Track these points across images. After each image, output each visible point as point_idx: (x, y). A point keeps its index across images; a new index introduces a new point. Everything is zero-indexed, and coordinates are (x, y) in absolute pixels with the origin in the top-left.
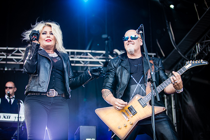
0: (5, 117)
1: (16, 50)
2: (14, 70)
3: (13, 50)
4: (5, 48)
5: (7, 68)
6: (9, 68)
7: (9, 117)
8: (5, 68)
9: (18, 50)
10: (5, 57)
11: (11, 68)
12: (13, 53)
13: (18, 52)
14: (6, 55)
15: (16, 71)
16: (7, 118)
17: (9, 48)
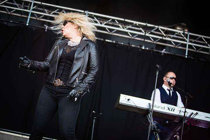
0: (169, 109)
1: (155, 28)
2: (152, 50)
3: (153, 28)
4: (144, 24)
5: (145, 47)
6: (146, 48)
7: (173, 109)
8: (142, 47)
9: (158, 28)
10: (143, 34)
11: (149, 48)
12: (152, 31)
13: (158, 30)
14: (144, 32)
15: (153, 52)
16: (171, 110)
17: (149, 25)
